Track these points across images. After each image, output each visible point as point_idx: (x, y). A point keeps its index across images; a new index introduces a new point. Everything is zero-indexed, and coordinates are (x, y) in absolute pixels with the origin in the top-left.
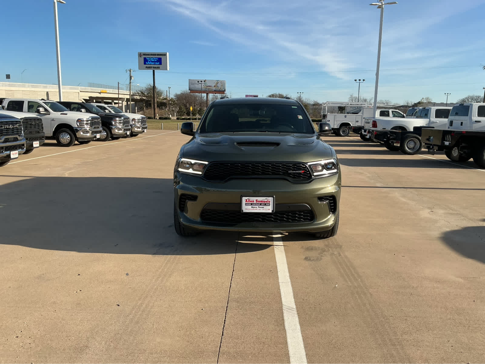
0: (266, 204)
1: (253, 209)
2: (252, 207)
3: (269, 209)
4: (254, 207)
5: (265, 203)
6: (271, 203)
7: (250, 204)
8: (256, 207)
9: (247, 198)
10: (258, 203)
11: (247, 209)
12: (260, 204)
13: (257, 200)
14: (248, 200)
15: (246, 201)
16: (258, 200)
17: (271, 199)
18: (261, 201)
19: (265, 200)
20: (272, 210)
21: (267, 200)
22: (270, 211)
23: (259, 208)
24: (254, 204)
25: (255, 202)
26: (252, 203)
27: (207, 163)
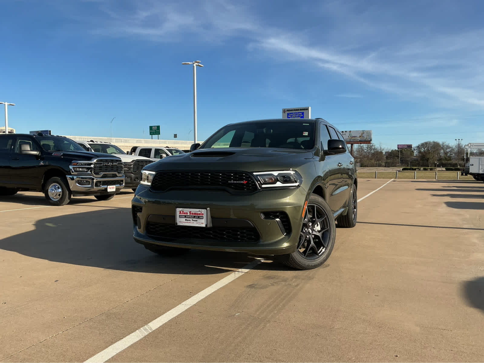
0: (199, 217)
1: (187, 222)
2: (186, 220)
3: (203, 223)
4: (187, 220)
5: (199, 215)
6: (205, 216)
7: (184, 216)
8: (190, 220)
9: (181, 209)
10: (191, 215)
11: (181, 222)
12: (193, 217)
13: (190, 212)
14: (181, 212)
15: (180, 213)
16: (192, 212)
17: (203, 211)
18: (195, 214)
19: (199, 213)
20: (206, 224)
21: (200, 213)
22: (204, 225)
23: (193, 222)
24: (188, 217)
25: (188, 215)
26: (186, 215)
27: (155, 173)
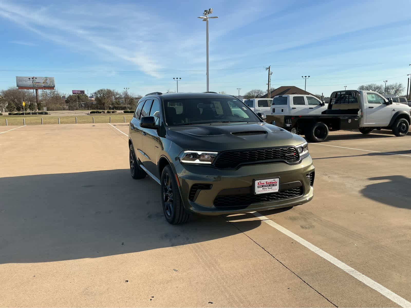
0: (273, 185)
1: (264, 190)
2: (263, 189)
3: (276, 189)
4: (264, 189)
5: (273, 184)
6: (278, 184)
7: (262, 186)
8: (266, 189)
9: (259, 181)
10: (267, 184)
11: (259, 191)
12: (269, 185)
13: (266, 182)
14: (259, 183)
15: (258, 184)
16: (268, 182)
17: (277, 180)
18: (270, 183)
19: (273, 181)
20: (279, 189)
21: (274, 181)
22: (277, 191)
23: (269, 189)
24: (265, 186)
25: (265, 184)
26: (263, 185)
27: (217, 153)
